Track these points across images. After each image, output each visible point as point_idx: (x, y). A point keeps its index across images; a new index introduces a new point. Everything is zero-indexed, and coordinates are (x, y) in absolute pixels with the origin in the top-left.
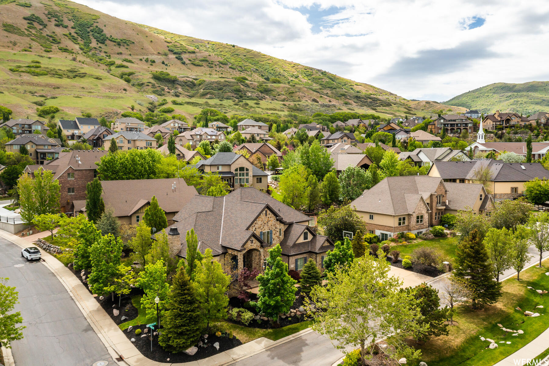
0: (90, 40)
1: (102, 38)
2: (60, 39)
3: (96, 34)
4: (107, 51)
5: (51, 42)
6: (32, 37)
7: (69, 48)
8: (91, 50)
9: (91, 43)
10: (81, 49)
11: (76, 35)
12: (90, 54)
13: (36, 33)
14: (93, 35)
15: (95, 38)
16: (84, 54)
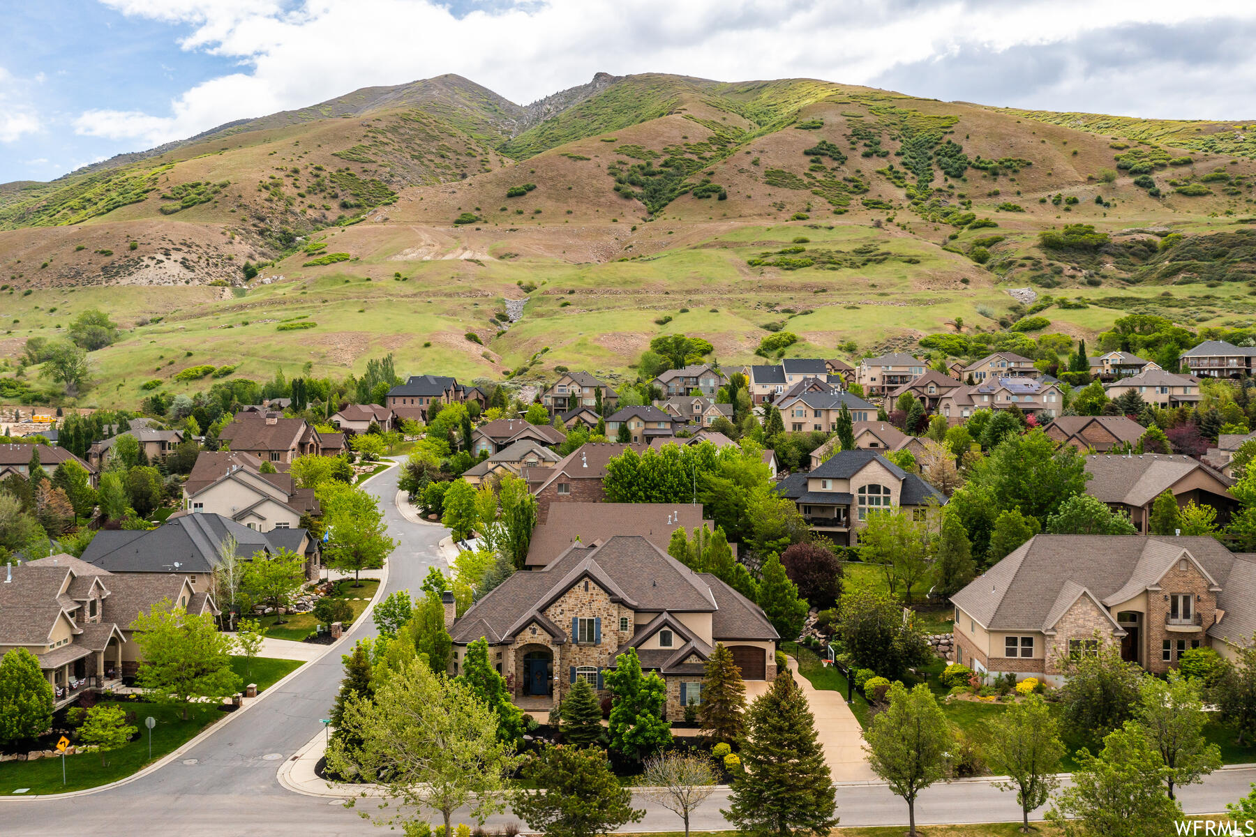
0: (931, 174)
1: (957, 165)
2: (869, 183)
3: (946, 159)
4: (963, 193)
5: (851, 192)
6: (815, 189)
7: (885, 199)
8: (930, 195)
9: (932, 180)
10: (910, 197)
11: (902, 170)
12: (926, 204)
13: (823, 179)
14: (939, 161)
15: (942, 169)
16: (913, 207)
